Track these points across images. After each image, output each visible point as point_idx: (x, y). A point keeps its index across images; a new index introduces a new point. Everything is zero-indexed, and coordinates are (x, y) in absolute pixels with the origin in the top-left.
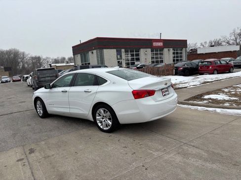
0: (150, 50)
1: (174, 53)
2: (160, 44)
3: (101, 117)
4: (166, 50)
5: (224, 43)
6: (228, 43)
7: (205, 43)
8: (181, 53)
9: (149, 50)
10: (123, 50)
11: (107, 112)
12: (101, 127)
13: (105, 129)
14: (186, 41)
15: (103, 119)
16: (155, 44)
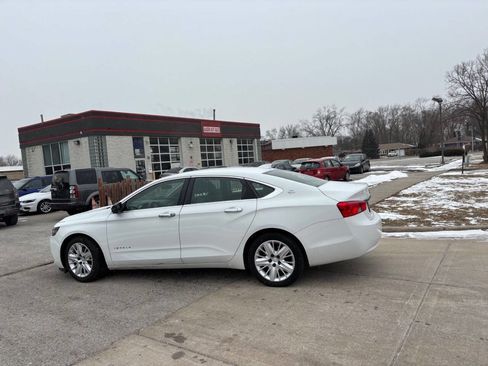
0: (198, 140)
1: (239, 148)
2: (216, 130)
3: (267, 258)
4: (226, 141)
5: (304, 133)
6: (311, 132)
7: (274, 130)
8: (251, 148)
9: (196, 141)
10: (146, 139)
11: (282, 246)
12: (268, 278)
13: (277, 280)
14: (258, 125)
15: (270, 261)
16: (207, 130)
